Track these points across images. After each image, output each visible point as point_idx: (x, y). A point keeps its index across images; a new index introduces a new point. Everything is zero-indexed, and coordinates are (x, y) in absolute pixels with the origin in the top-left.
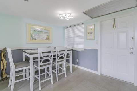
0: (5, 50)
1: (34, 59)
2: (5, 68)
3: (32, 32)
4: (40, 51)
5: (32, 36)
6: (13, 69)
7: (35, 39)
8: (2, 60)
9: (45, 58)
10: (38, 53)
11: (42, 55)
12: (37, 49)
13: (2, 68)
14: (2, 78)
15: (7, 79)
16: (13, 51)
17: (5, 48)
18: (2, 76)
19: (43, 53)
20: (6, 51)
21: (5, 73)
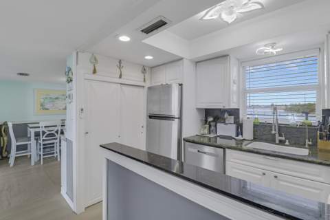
0: (5, 124)
1: (36, 133)
2: (5, 145)
3: (42, 100)
4: (42, 124)
5: (42, 105)
6: (14, 144)
7: (47, 109)
8: (2, 136)
9: (48, 133)
10: (39, 127)
11: (45, 130)
12: (39, 123)
13: (2, 145)
14: (2, 157)
15: (7, 158)
16: (14, 126)
17: (6, 122)
18: (2, 154)
19: (45, 127)
20: (7, 125)
21: (6, 151)
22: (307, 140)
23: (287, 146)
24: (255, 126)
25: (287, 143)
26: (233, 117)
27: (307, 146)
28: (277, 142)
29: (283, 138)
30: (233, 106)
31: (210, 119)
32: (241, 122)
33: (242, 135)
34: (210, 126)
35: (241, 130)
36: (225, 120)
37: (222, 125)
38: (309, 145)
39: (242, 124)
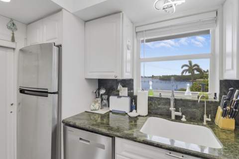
22: (205, 116)
23: (184, 122)
24: (150, 99)
25: (184, 119)
26: (127, 88)
27: (205, 123)
28: (173, 117)
29: (179, 114)
30: (127, 76)
31: (103, 91)
32: (135, 94)
33: (136, 109)
34: (102, 100)
35: (136, 104)
36: (118, 91)
37: (116, 97)
38: (207, 121)
39: (136, 96)
